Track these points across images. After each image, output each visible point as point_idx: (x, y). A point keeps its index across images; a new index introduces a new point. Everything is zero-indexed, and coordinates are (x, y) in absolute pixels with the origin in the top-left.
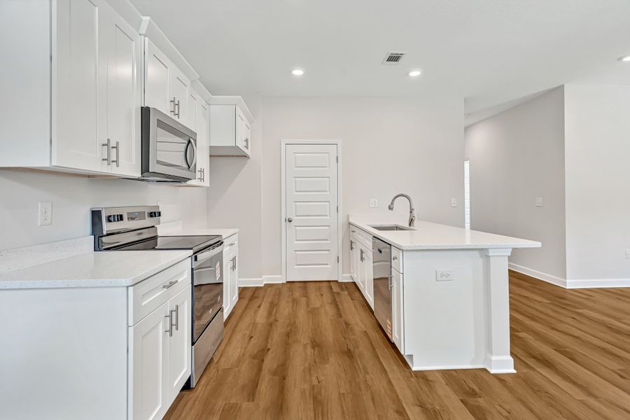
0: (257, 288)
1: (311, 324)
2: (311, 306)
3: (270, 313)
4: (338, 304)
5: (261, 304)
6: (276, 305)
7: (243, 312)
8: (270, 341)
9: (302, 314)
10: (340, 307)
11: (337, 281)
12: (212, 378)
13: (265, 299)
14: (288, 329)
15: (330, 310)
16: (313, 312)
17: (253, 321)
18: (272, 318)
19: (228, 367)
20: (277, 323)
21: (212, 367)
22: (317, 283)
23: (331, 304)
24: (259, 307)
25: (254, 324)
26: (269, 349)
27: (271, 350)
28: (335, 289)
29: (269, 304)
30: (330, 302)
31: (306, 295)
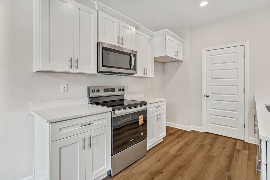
0: (186, 132)
1: (201, 166)
2: (210, 154)
3: (180, 149)
4: (233, 159)
5: (180, 142)
6: (188, 144)
7: (168, 143)
8: (167, 167)
9: (200, 156)
10: (233, 162)
11: (244, 141)
12: (124, 176)
13: (184, 140)
14: (183, 164)
15: (223, 162)
16: (209, 159)
17: (168, 151)
18: (180, 153)
19: (135, 173)
20: (180, 157)
21: (129, 169)
22: (227, 138)
23: (227, 157)
24: (178, 143)
25: (167, 152)
26: (162, 173)
27: (163, 174)
28: (239, 146)
29: (184, 143)
30: (227, 155)
31: (212, 145)
